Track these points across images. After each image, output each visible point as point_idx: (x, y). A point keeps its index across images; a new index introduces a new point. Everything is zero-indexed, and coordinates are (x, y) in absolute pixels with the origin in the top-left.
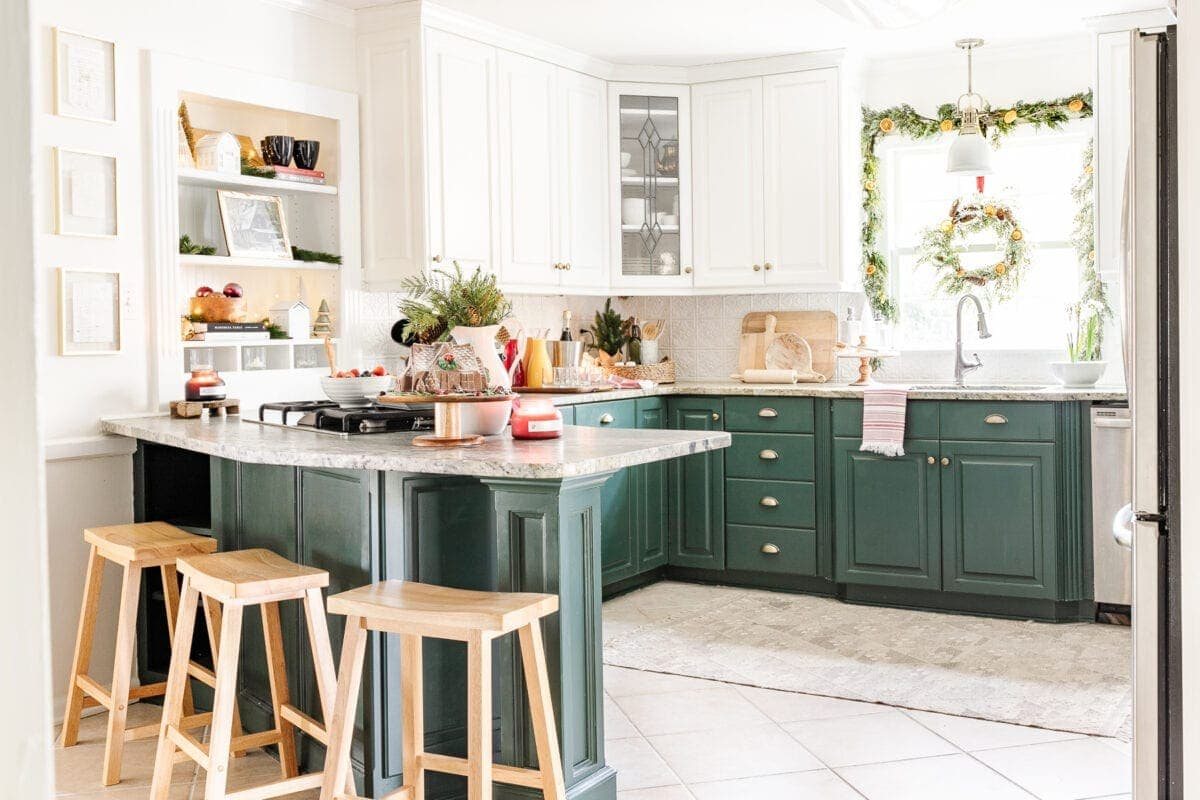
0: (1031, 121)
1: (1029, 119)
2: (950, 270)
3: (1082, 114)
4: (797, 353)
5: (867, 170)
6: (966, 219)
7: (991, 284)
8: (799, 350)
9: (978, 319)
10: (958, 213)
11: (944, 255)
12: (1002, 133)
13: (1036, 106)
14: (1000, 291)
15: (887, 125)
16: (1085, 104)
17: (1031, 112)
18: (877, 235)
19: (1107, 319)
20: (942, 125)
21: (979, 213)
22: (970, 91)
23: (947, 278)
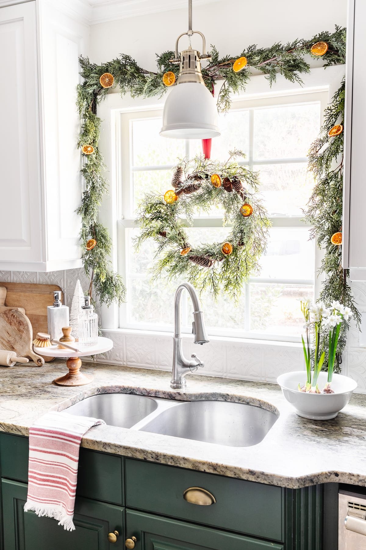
0: (265, 71)
1: (262, 69)
2: (173, 247)
3: (326, 62)
4: (19, 330)
5: (85, 132)
6: (189, 189)
7: (218, 266)
8: (21, 328)
9: (193, 320)
10: (180, 183)
11: (167, 230)
12: (231, 89)
13: (271, 50)
14: (228, 274)
15: (107, 80)
16: (331, 48)
17: (265, 58)
18: (98, 207)
19: (353, 323)
20: (163, 78)
21: (204, 182)
22: (190, 28)
23: (170, 256)
